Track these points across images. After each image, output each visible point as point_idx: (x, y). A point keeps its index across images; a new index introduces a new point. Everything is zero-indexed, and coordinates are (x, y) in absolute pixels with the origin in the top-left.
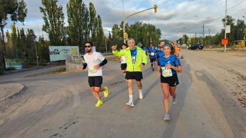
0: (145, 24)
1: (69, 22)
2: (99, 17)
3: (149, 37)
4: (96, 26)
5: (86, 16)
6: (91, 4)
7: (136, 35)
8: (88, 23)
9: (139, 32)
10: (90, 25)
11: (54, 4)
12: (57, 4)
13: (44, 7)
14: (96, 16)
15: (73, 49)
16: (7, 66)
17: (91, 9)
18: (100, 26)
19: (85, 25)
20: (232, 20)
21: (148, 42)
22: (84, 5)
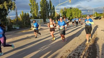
0: (74, 8)
1: (41, 9)
2: (54, 6)
6: (50, 1)
8: (49, 9)
15: (40, 20)
16: (13, 28)
17: (50, 3)
19: (48, 10)
22: (47, 2)
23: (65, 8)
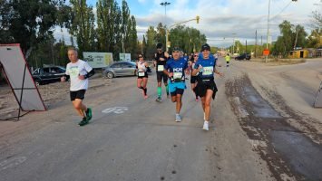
0: (188, 28)
1: (99, 24)
2: (133, 18)
3: (192, 44)
4: (129, 28)
5: (119, 16)
6: (124, 2)
7: (177, 41)
8: (120, 25)
9: (181, 38)
10: (123, 28)
11: (83, 3)
14: (130, 17)
15: (106, 56)
17: (124, 8)
18: (134, 29)
19: (117, 27)
20: (290, 27)
21: (190, 50)
22: (116, 4)
23: (160, 25)
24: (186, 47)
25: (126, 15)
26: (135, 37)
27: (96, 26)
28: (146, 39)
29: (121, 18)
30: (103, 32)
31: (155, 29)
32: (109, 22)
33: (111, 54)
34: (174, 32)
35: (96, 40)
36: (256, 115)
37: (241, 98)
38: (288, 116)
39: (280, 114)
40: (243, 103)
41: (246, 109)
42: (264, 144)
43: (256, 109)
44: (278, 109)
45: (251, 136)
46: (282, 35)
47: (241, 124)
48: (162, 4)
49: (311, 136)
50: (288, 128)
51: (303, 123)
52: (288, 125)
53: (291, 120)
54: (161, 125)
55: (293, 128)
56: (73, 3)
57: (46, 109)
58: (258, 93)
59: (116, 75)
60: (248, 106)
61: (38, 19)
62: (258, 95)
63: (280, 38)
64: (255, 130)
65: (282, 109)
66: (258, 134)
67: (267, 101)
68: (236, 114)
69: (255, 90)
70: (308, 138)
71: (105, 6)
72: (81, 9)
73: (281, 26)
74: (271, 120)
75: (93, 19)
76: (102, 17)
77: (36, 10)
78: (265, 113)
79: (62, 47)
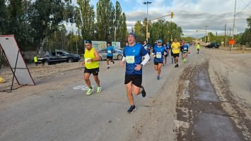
0: (167, 22)
1: (98, 20)
2: (124, 14)
3: (170, 35)
4: (120, 23)
5: (113, 13)
6: (117, 3)
7: (158, 32)
8: (114, 20)
9: (161, 30)
10: (116, 22)
11: (86, 3)
12: (90, 3)
13: (78, 6)
14: (122, 14)
15: (102, 43)
17: (117, 7)
18: (124, 23)
19: (111, 24)
21: (168, 39)
22: (111, 4)
23: (146, 19)
24: (165, 37)
25: (118, 12)
26: (125, 29)
27: (96, 21)
28: (134, 30)
29: (115, 15)
30: (100, 26)
31: (142, 23)
32: (105, 18)
33: (105, 42)
34: (156, 25)
35: (95, 32)
36: (196, 98)
37: (191, 82)
38: (225, 100)
39: (218, 98)
40: (190, 87)
41: (190, 92)
42: (187, 125)
43: (199, 92)
44: (219, 93)
45: (180, 116)
46: (249, 28)
47: (177, 105)
48: (145, 3)
49: (236, 121)
50: (219, 112)
51: (235, 107)
52: (221, 108)
53: (226, 104)
54: (110, 102)
55: (224, 111)
56: (79, 3)
57: (35, 84)
58: (209, 78)
59: (103, 58)
60: (194, 89)
61: (51, 16)
62: (208, 80)
63: (247, 30)
64: (187, 111)
65: (223, 93)
66: (187, 116)
67: (213, 85)
68: (178, 96)
69: (208, 75)
70: (233, 122)
71: (103, 5)
72: (85, 8)
73: (248, 19)
74: (207, 103)
75: (94, 16)
76: (100, 14)
77: (50, 10)
78: (205, 97)
79: (71, 37)
